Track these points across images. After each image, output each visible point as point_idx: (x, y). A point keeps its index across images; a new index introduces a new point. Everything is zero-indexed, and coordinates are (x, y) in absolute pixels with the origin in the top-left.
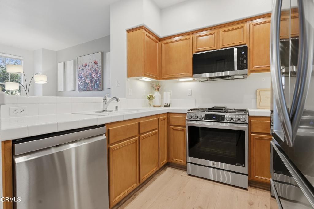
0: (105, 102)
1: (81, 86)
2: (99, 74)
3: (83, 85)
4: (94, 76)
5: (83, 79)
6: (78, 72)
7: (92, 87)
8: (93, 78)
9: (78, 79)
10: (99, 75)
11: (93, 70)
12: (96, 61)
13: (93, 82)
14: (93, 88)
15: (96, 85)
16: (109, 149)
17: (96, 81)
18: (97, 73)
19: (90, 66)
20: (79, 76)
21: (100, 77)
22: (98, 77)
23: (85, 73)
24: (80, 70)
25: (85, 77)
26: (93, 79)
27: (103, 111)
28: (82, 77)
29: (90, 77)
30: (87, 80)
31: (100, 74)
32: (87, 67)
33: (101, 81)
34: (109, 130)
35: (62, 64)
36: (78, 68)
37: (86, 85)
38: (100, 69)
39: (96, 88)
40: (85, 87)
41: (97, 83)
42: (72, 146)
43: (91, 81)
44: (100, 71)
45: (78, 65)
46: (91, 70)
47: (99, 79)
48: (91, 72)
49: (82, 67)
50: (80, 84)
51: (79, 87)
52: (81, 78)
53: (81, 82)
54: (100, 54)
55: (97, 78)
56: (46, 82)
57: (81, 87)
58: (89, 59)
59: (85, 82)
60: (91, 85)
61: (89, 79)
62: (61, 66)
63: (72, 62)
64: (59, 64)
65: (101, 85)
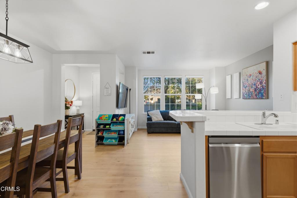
0: (264, 117)
1: (246, 94)
2: (263, 83)
3: (248, 94)
4: (258, 85)
5: (247, 88)
6: (243, 82)
7: (256, 96)
8: (257, 87)
9: (243, 88)
10: (264, 85)
11: (258, 79)
12: (261, 71)
13: (258, 91)
14: (258, 97)
15: (260, 94)
16: (262, 155)
17: (260, 90)
18: (261, 83)
19: (255, 76)
20: (244, 86)
21: (265, 87)
22: (263, 86)
23: (250, 83)
24: (244, 81)
25: (249, 86)
26: (257, 89)
27: (262, 124)
28: (247, 86)
29: (254, 86)
30: (251, 89)
31: (265, 83)
32: (251, 77)
33: (266, 90)
34: (262, 141)
35: (230, 76)
36: (243, 79)
37: (250, 93)
38: (265, 78)
39: (260, 96)
40: (249, 96)
41: (262, 92)
42: (237, 145)
43: (255, 90)
44: (264, 80)
45: (243, 76)
46: (255, 80)
47: (263, 88)
48: (255, 81)
49: (246, 78)
50: (245, 93)
51: (243, 95)
52: (246, 88)
53: (246, 91)
54: (264, 64)
55: (261, 87)
56: (218, 93)
57: (246, 96)
58: (253, 70)
59: (249, 91)
60: (255, 93)
61: (253, 88)
62: (228, 78)
63: (238, 74)
64: (227, 76)
65: (266, 94)
